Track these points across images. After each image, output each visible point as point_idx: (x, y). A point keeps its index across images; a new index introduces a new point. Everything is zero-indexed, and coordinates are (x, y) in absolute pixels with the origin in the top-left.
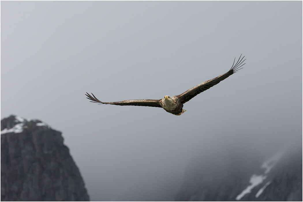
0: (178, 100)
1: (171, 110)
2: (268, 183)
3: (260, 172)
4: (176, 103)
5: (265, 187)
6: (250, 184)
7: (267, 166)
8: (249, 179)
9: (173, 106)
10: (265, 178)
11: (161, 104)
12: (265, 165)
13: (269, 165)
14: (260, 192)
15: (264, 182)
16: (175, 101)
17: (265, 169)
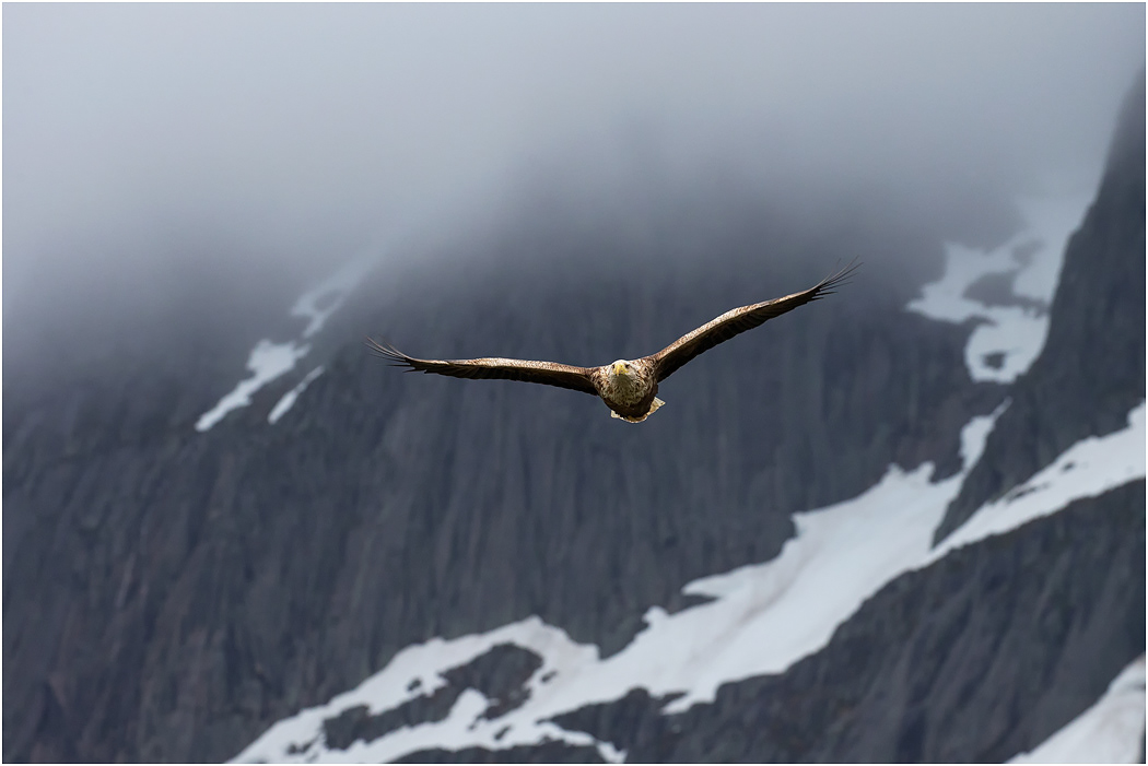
0: (651, 370)
1: (629, 402)
2: (315, 373)
3: (287, 331)
4: (645, 380)
5: (302, 386)
6: (250, 375)
7: (313, 312)
8: (245, 356)
9: (637, 391)
10: (302, 352)
11: (599, 383)
12: (304, 306)
13: (321, 305)
14: (286, 402)
15: (301, 367)
16: (643, 376)
17: (305, 321)
